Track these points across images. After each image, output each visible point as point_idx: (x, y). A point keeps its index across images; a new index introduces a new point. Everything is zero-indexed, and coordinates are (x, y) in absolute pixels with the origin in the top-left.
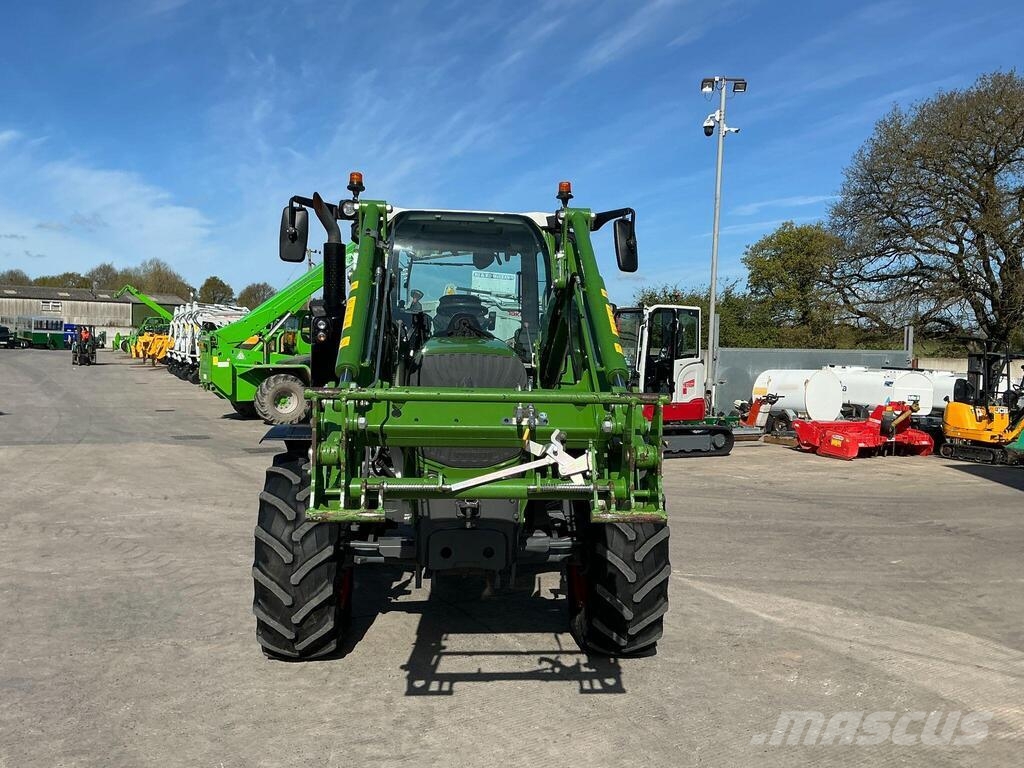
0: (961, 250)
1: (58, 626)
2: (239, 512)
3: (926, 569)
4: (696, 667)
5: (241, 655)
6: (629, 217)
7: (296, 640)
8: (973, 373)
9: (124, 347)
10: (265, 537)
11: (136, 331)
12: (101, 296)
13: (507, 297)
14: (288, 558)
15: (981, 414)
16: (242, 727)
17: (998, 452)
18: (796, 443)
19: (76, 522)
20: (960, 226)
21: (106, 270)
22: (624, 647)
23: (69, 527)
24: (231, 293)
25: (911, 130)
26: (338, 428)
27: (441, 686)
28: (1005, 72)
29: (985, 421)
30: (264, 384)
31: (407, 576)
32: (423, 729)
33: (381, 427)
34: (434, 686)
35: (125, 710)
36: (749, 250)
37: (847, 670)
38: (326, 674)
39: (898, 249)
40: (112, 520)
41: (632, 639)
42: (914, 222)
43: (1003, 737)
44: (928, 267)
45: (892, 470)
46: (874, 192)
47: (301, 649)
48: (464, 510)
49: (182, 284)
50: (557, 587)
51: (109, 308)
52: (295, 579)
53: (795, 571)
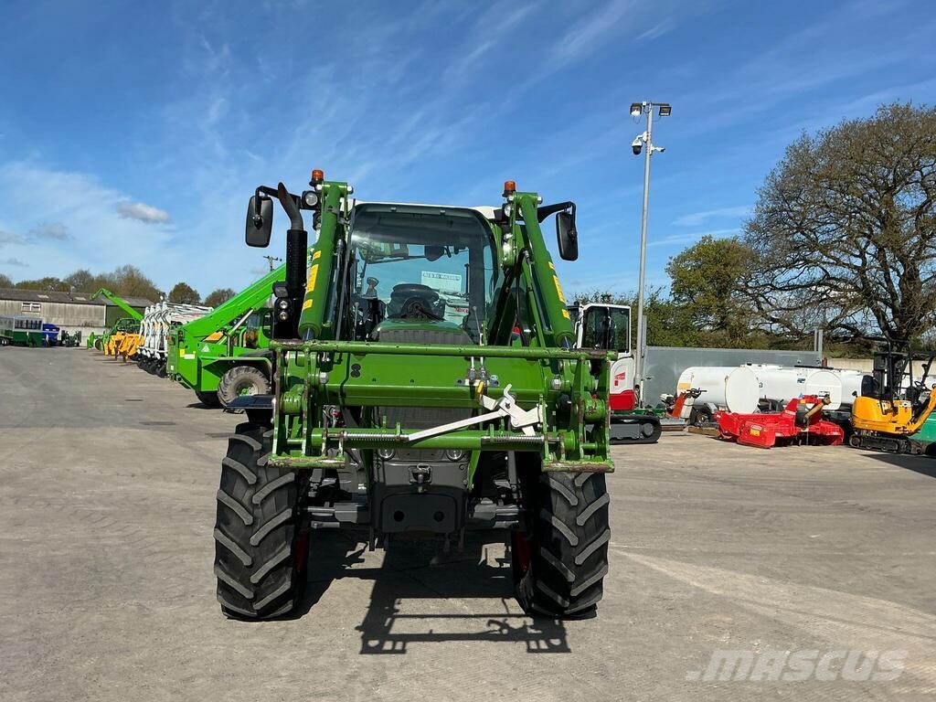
0: (864, 263)
1: (26, 587)
2: (202, 488)
3: (842, 543)
4: (634, 628)
5: (201, 615)
6: (570, 210)
7: (255, 600)
8: (879, 370)
9: (98, 346)
10: (227, 500)
11: (109, 331)
12: (78, 298)
13: (454, 294)
14: (248, 520)
15: (886, 408)
16: (201, 681)
17: (902, 442)
18: (718, 433)
19: (48, 496)
20: (862, 241)
21: (83, 276)
22: (567, 609)
23: (41, 499)
24: (199, 298)
25: (818, 154)
26: (301, 381)
27: (394, 645)
28: (903, 104)
29: (890, 414)
30: (227, 375)
31: (360, 546)
32: (375, 683)
33: (341, 387)
34: (388, 645)
35: (88, 664)
36: (672, 261)
37: (776, 631)
38: (283, 632)
39: (807, 262)
40: (82, 495)
41: (574, 600)
42: (821, 238)
43: (926, 691)
44: (834, 278)
45: (805, 457)
46: (785, 210)
47: (258, 608)
48: (416, 475)
49: (153, 289)
50: (502, 556)
51: (85, 310)
52: (255, 540)
53: (723, 544)
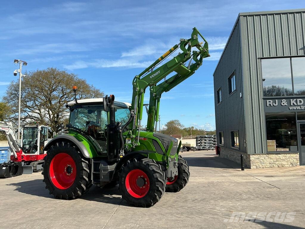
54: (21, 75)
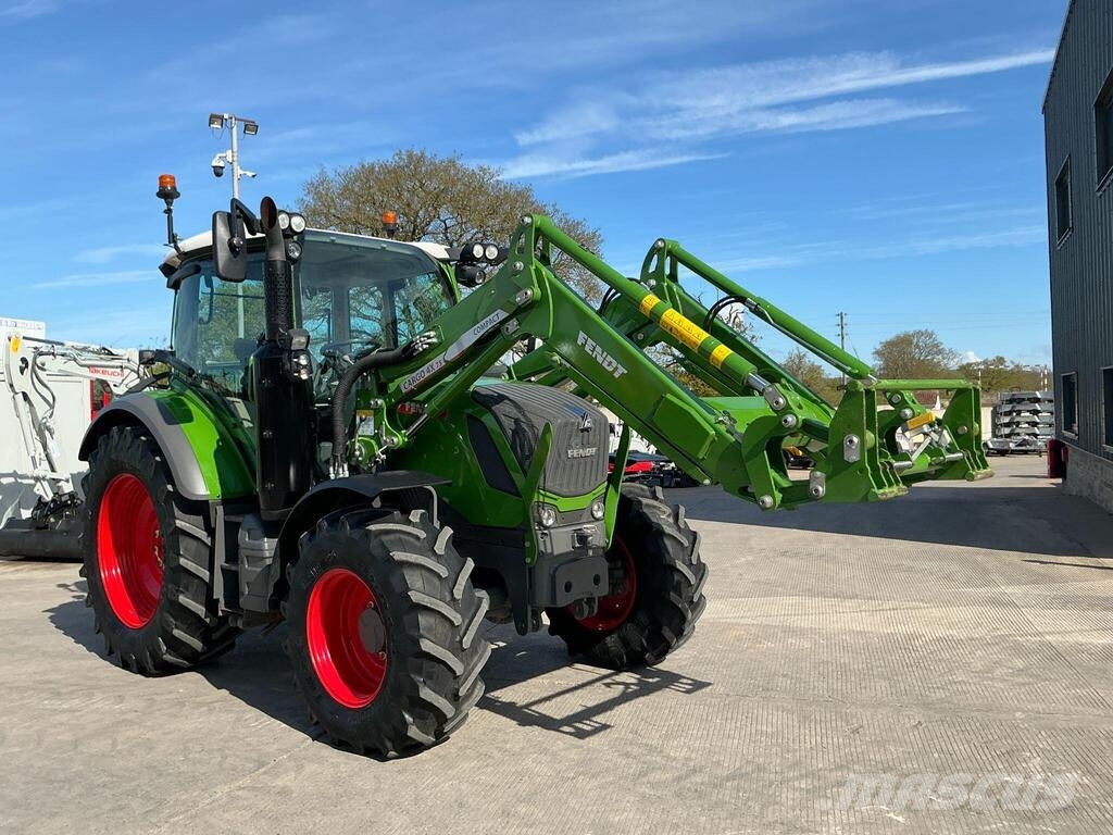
27: (588, 725)
34: (584, 726)
52: (466, 641)
54: (238, 171)
